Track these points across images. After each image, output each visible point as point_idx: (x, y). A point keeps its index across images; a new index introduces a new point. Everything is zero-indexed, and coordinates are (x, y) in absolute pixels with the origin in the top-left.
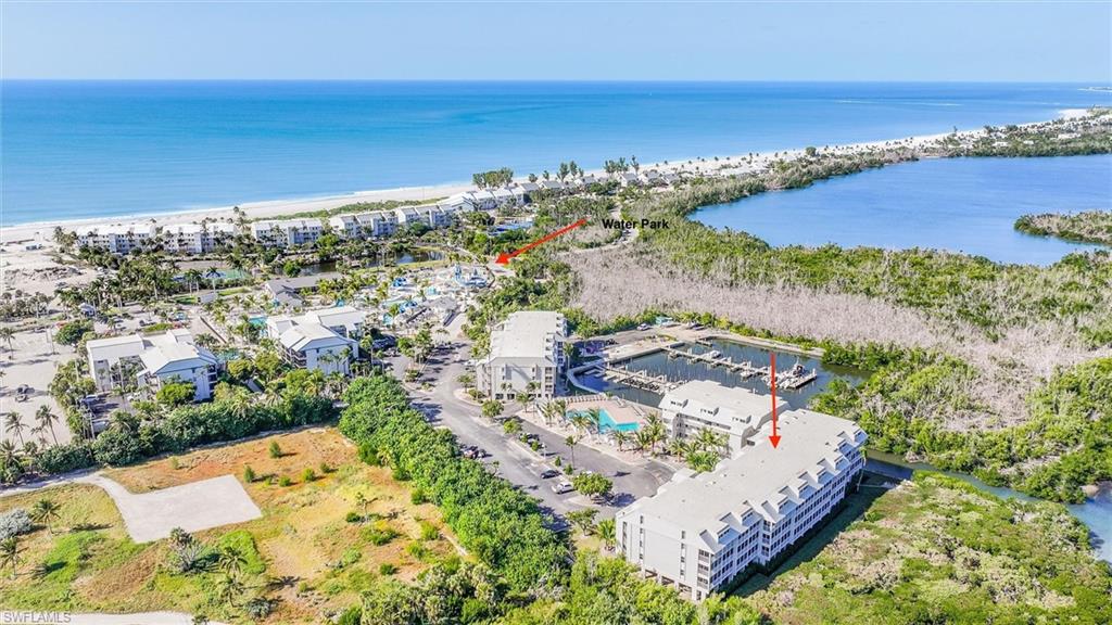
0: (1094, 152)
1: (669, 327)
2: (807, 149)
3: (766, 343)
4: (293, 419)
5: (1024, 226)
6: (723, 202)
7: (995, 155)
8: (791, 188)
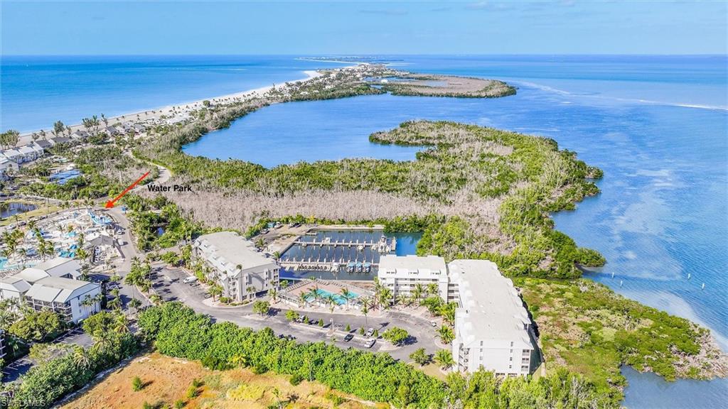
0: (351, 95)
1: (278, 228)
2: (204, 102)
3: (345, 227)
4: (121, 356)
5: (374, 140)
6: (191, 142)
7: (306, 100)
8: (220, 128)
